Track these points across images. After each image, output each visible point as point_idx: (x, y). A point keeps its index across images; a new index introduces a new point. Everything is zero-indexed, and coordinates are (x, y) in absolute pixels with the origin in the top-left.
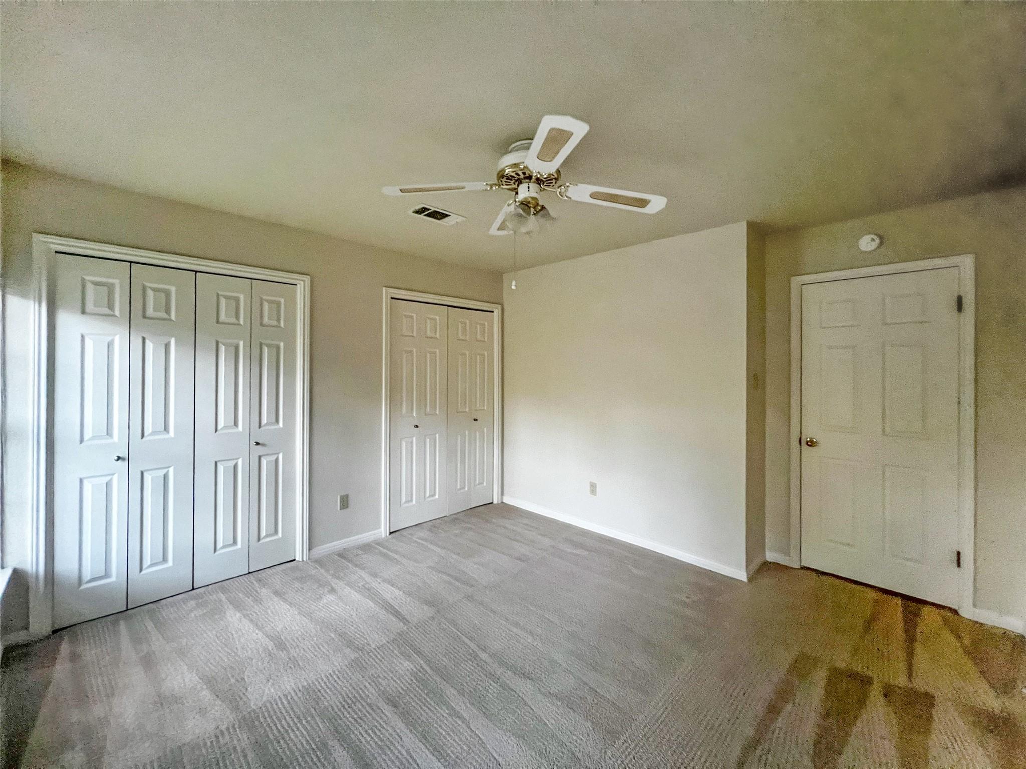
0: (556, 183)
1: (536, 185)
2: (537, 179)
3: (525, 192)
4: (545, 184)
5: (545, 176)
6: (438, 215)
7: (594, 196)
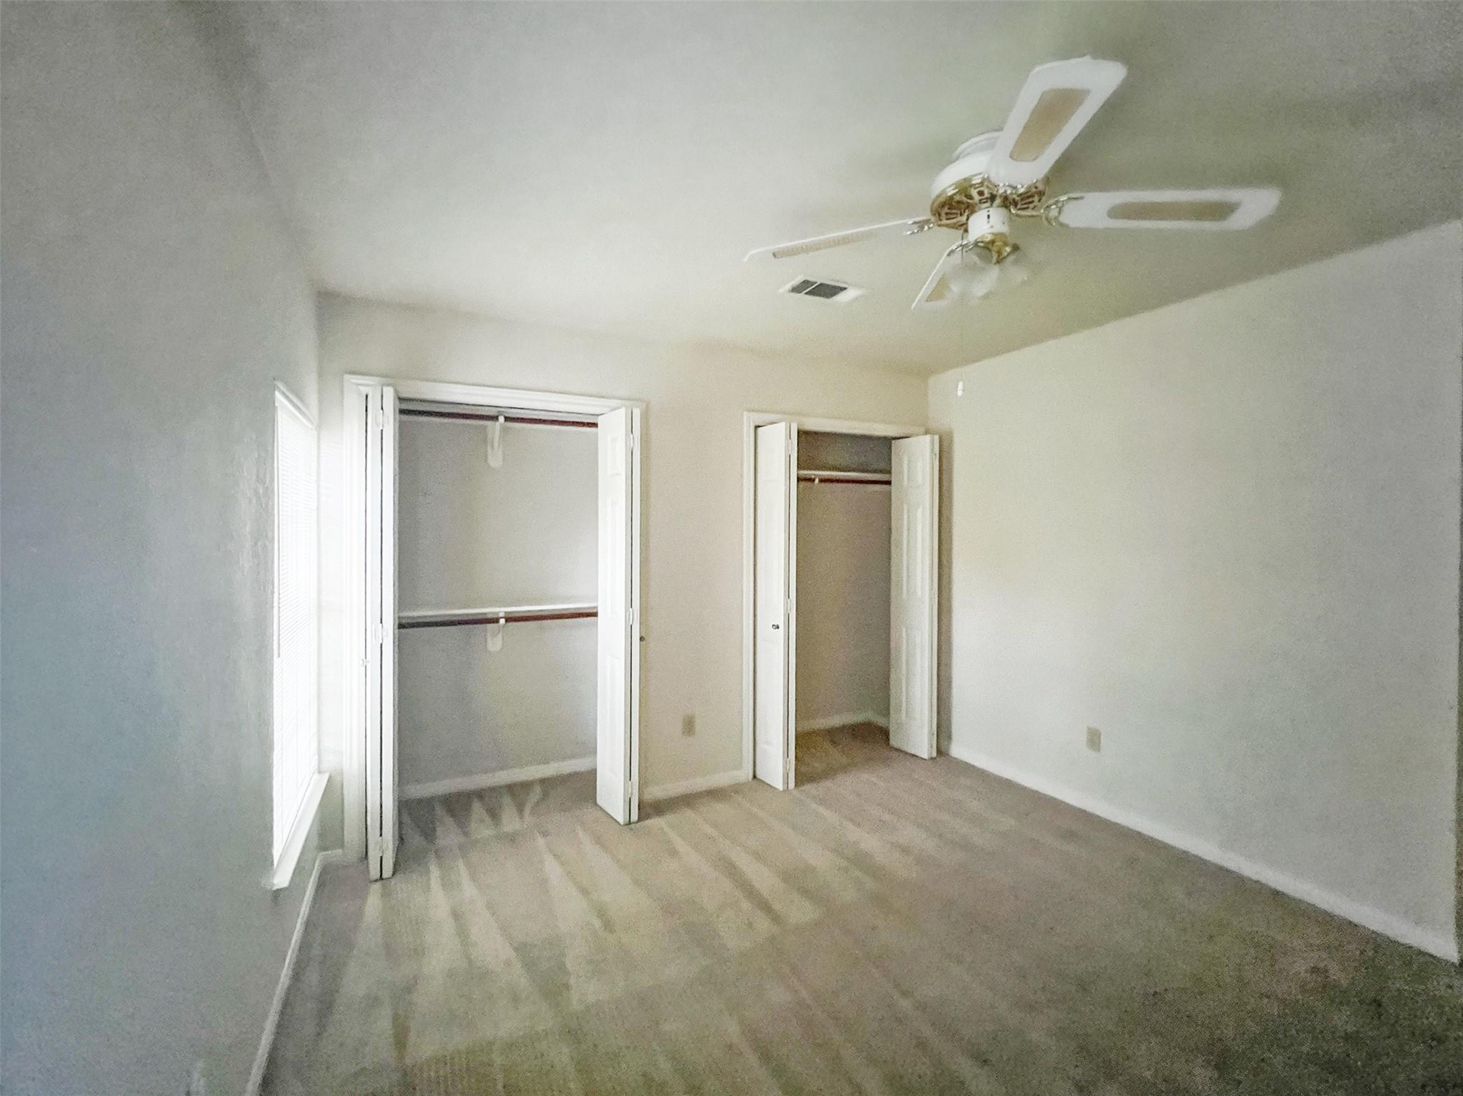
0: (1039, 201)
1: (1004, 209)
2: (1006, 198)
3: (985, 224)
4: (1019, 207)
5: (1022, 191)
6: (826, 291)
7: (1116, 212)
